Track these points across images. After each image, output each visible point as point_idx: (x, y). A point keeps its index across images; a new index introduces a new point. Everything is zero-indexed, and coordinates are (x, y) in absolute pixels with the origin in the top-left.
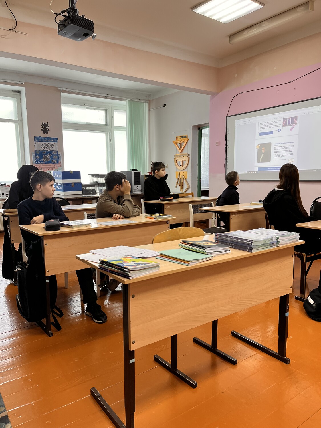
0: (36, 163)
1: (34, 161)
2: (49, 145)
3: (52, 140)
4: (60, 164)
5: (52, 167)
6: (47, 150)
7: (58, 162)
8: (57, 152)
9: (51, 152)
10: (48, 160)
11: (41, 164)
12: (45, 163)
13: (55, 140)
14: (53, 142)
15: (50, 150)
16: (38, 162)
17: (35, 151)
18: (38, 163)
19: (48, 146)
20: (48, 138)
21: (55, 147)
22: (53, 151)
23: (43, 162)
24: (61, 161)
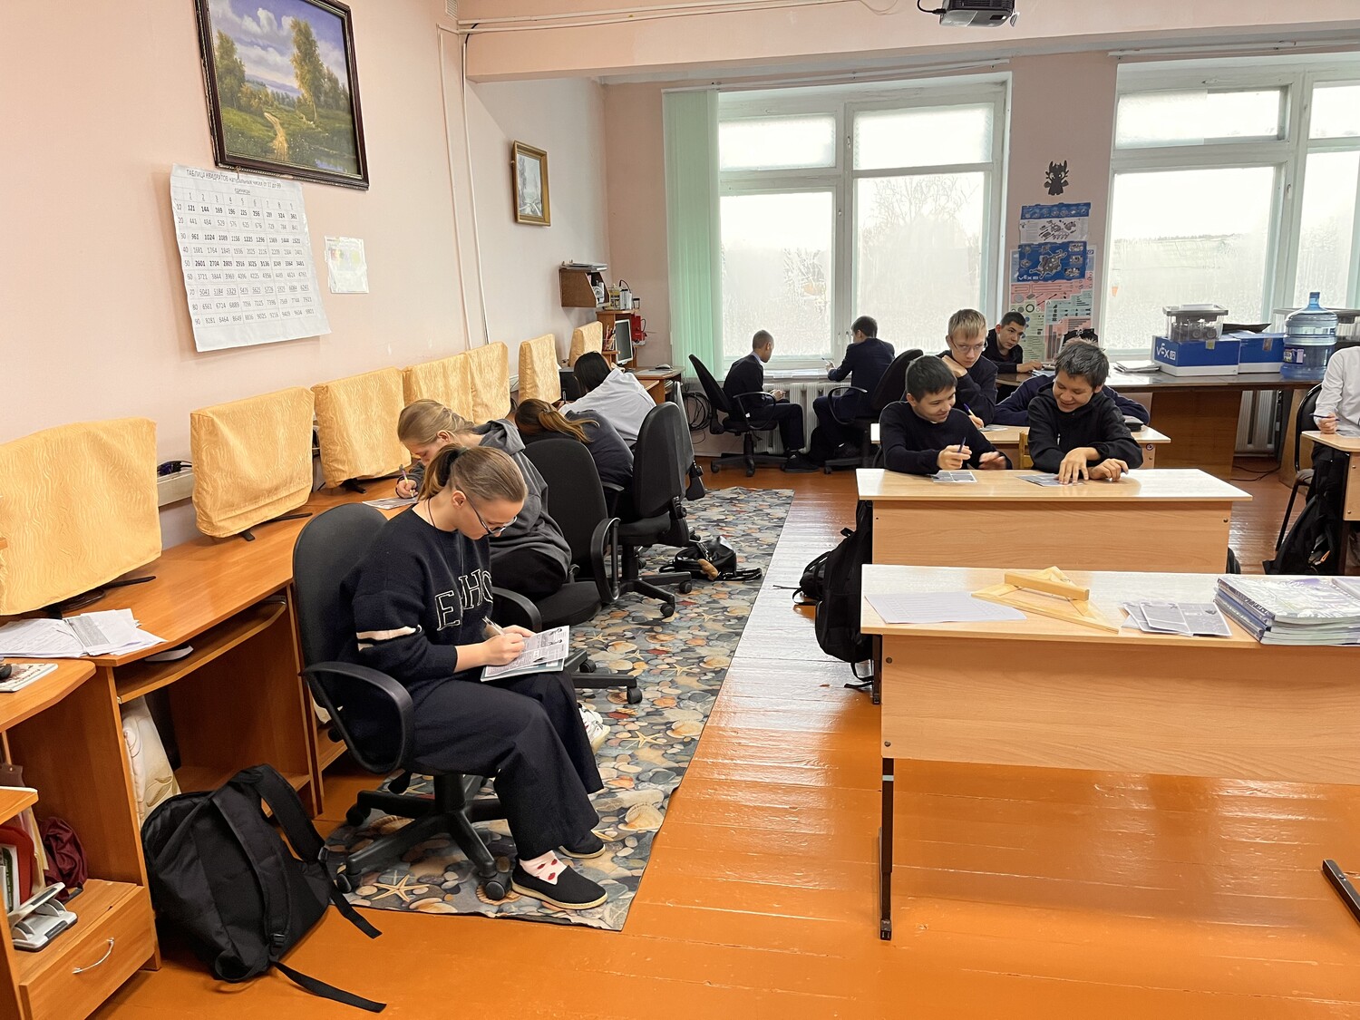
0: (1019, 280)
1: (1013, 276)
2: (1063, 226)
3: (1073, 212)
4: (1090, 279)
5: (1063, 289)
6: (1056, 241)
7: (1082, 275)
8: (1085, 243)
9: (1065, 246)
10: (1054, 271)
11: (1032, 282)
12: (1045, 280)
13: (1082, 210)
14: (1074, 216)
15: (1064, 240)
16: (1025, 277)
17: (1020, 246)
18: (1024, 280)
19: (1059, 229)
20: (1061, 206)
21: (1079, 231)
22: (1072, 242)
23: (1038, 275)
24: (1094, 272)
